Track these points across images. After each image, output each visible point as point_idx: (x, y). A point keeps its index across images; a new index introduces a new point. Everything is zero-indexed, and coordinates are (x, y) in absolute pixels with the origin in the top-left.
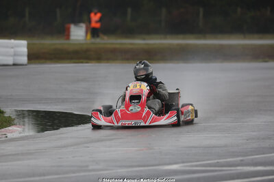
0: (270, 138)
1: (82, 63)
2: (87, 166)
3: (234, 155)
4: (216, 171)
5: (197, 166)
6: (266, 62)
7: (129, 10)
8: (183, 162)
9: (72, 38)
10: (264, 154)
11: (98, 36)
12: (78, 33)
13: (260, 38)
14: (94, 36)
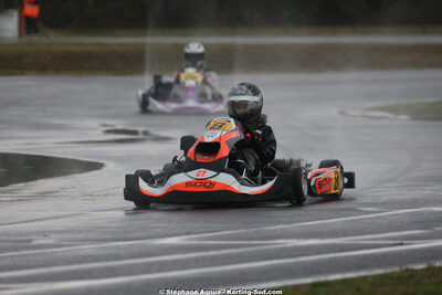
1: (14, 75)
2: (30, 241)
4: (241, 246)
5: (210, 239)
6: (320, 71)
8: (188, 234)
10: (319, 219)
12: (6, 26)
13: (313, 34)
14: (29, 33)
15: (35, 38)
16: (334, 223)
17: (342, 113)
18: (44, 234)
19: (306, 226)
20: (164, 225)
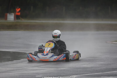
0: (110, 65)
1: (17, 31)
2: (35, 76)
3: (97, 71)
7: (32, 7)
8: (77, 75)
9: (8, 19)
10: (110, 71)
11: (19, 19)
12: (11, 17)
14: (17, 19)
15: (19, 21)
16: (114, 72)
17: (106, 42)
18: (38, 74)
19: (107, 73)
20: (69, 72)
